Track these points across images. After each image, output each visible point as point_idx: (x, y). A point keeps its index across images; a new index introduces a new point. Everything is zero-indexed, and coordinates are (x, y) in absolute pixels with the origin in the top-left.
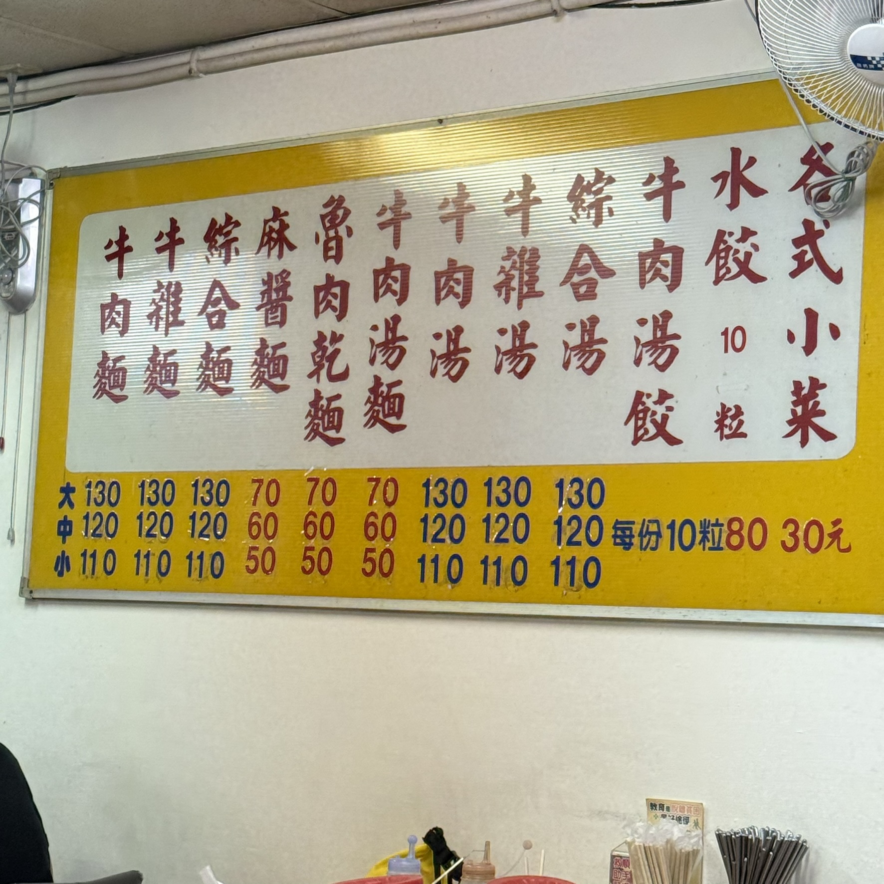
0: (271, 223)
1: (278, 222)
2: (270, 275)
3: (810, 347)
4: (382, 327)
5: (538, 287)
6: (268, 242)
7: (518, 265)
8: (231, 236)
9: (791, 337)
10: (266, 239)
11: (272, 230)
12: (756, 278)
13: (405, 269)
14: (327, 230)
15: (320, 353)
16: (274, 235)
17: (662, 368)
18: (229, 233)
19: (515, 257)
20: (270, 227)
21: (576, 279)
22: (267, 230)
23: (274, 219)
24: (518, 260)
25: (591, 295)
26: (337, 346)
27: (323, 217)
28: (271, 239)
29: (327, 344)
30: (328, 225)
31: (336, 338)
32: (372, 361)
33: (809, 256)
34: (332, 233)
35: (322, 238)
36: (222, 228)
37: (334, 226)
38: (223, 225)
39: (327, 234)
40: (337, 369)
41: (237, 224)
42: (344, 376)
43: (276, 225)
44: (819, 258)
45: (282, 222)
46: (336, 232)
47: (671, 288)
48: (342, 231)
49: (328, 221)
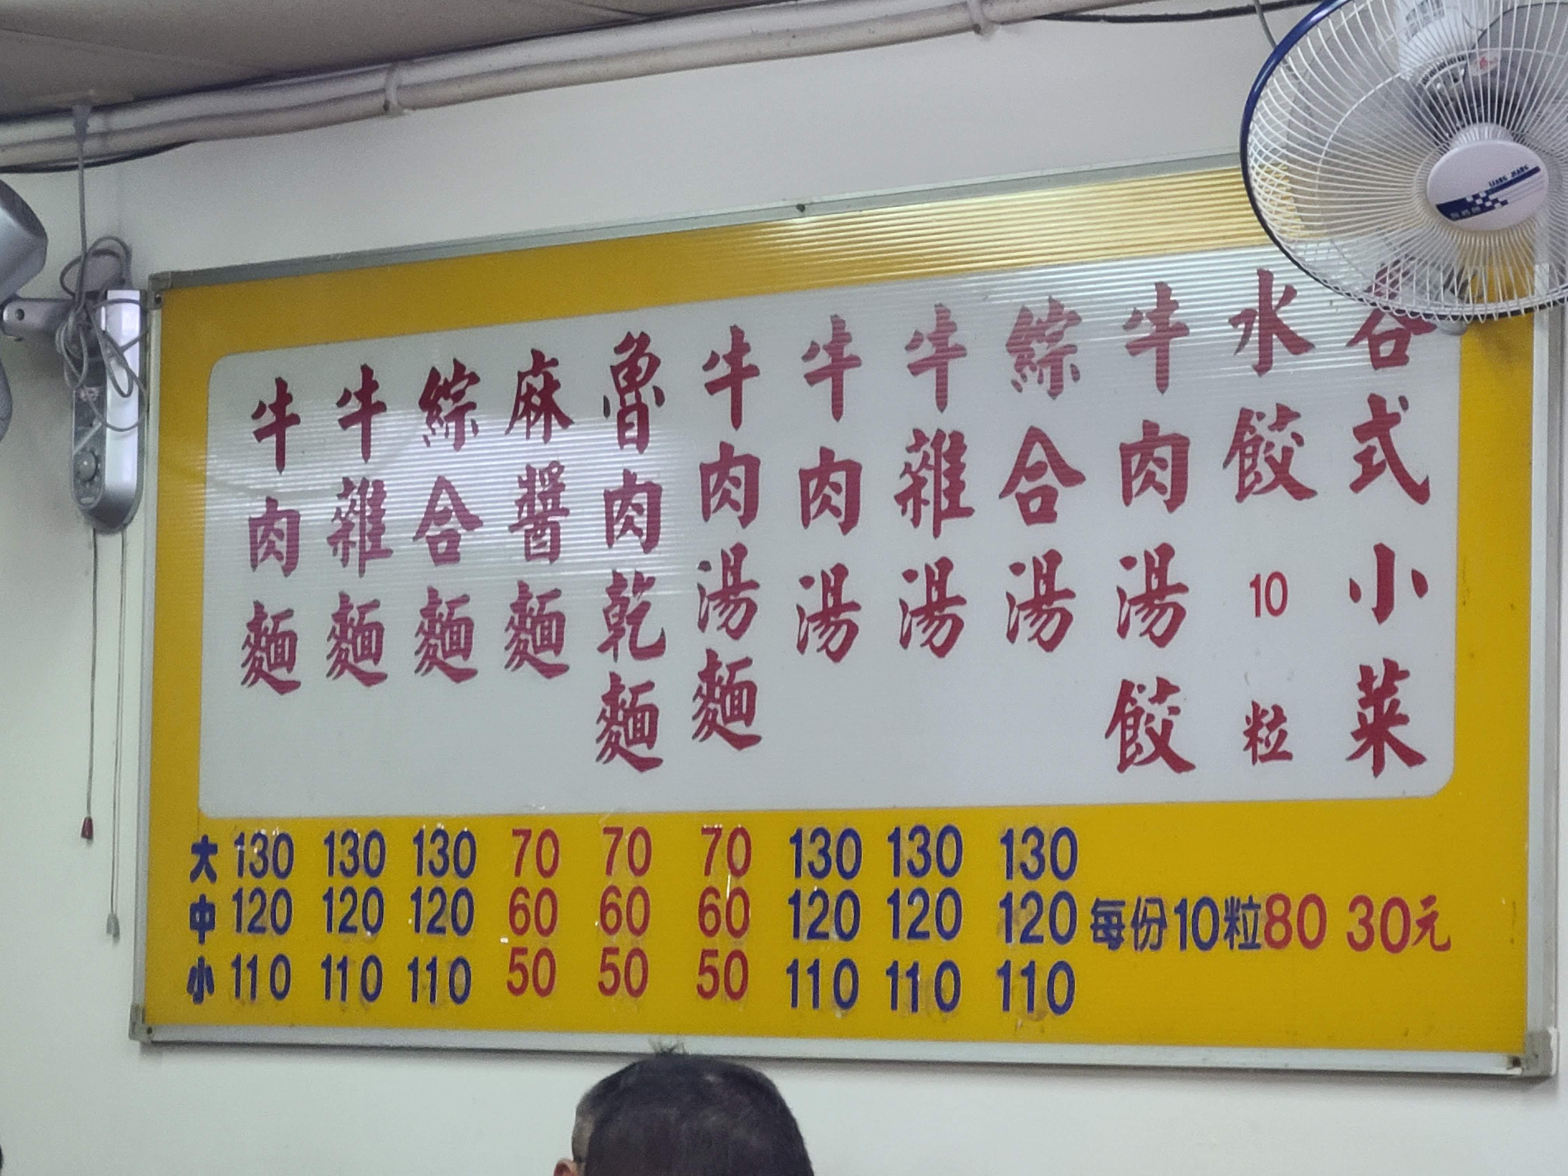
0: (530, 379)
1: (541, 377)
2: (530, 469)
3: (1383, 609)
4: (717, 566)
5: (965, 501)
6: (526, 412)
7: (932, 461)
8: (463, 401)
9: (1355, 593)
10: (522, 405)
11: (531, 389)
12: (1300, 492)
13: (752, 464)
14: (622, 392)
15: (617, 609)
16: (536, 400)
17: (1161, 641)
18: (461, 394)
19: (927, 447)
20: (529, 386)
21: (1024, 486)
22: (524, 390)
23: (534, 372)
24: (932, 452)
25: (1047, 515)
26: (646, 595)
27: (615, 370)
28: (529, 407)
29: (628, 593)
30: (623, 384)
31: (643, 583)
32: (703, 624)
33: (1379, 457)
34: (630, 399)
35: (615, 407)
36: (448, 385)
37: (634, 386)
38: (450, 379)
39: (623, 402)
40: (646, 638)
41: (474, 379)
42: (657, 649)
43: (538, 383)
44: (1393, 459)
45: (548, 377)
46: (638, 396)
47: (1172, 505)
48: (647, 394)
49: (624, 378)
